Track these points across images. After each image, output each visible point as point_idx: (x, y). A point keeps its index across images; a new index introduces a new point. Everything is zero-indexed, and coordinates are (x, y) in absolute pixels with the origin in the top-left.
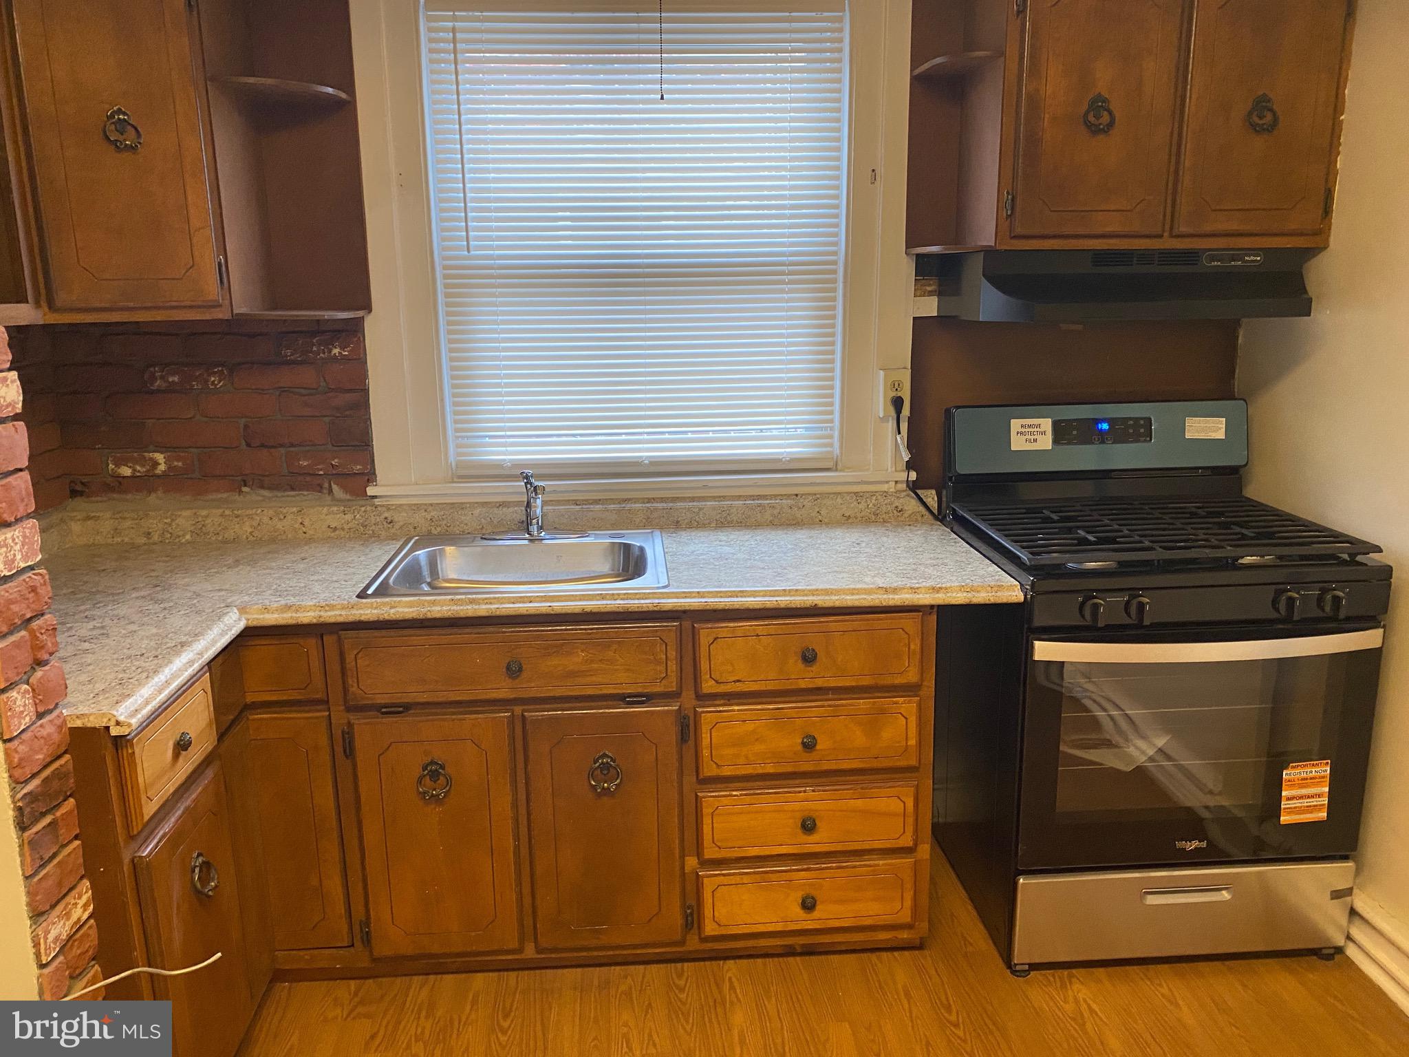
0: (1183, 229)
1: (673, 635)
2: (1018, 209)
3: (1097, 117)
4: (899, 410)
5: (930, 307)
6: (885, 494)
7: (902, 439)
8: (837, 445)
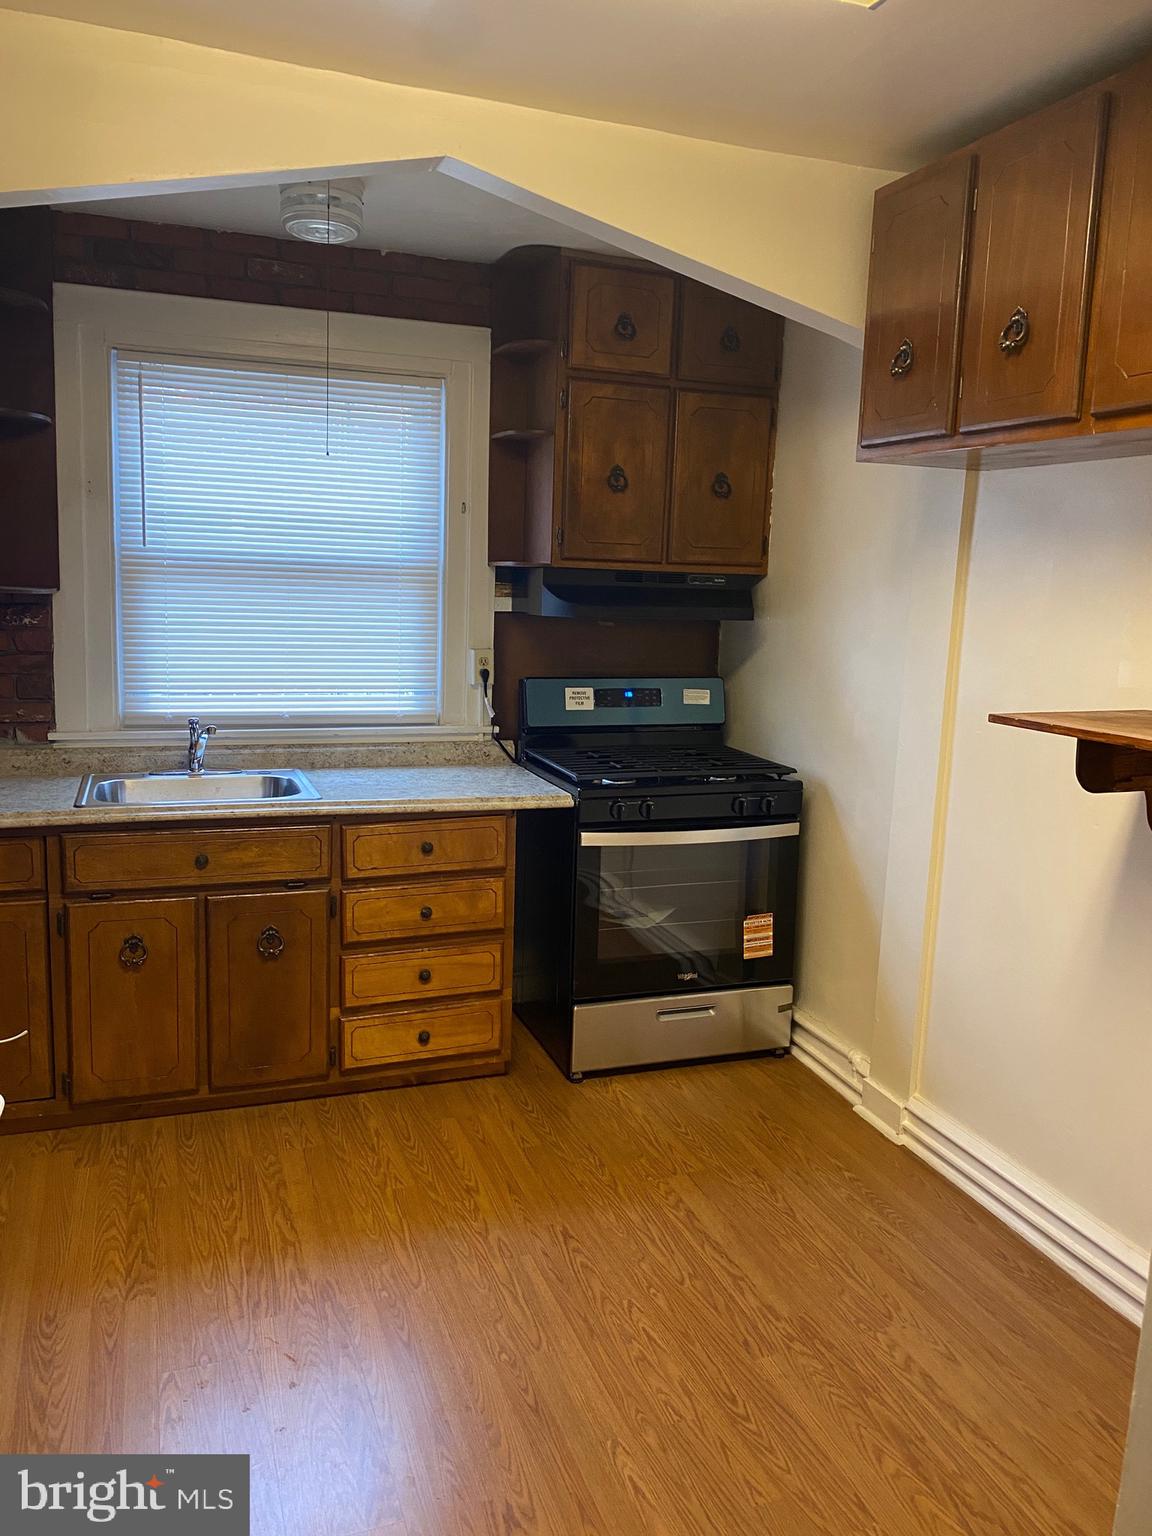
0: (674, 559)
1: (326, 834)
2: (566, 542)
3: (617, 481)
4: (485, 680)
5: (506, 605)
6: (476, 743)
7: (488, 701)
8: (439, 706)
